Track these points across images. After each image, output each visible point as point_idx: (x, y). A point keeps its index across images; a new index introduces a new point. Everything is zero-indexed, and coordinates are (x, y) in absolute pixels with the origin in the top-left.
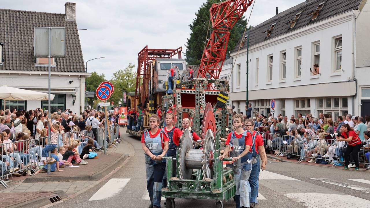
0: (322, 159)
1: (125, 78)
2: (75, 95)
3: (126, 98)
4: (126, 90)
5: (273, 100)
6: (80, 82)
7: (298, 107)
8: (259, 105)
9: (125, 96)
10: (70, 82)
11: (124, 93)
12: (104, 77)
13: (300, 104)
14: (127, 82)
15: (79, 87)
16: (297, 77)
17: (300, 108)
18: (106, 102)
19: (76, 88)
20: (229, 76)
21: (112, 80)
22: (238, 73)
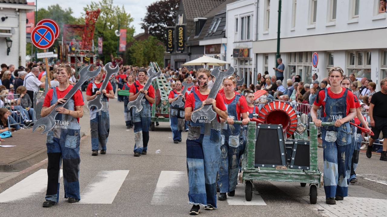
0: (379, 144)
1: (101, 15)
2: (11, 39)
3: (102, 47)
4: (103, 33)
5: (315, 53)
6: (19, 19)
7: (353, 64)
8: (295, 61)
9: (100, 44)
10: (3, 19)
11: (99, 39)
12: (72, 13)
13: (356, 61)
14: (104, 22)
15: (17, 26)
16: (353, 18)
17: (355, 66)
18: (47, 52)
19: (12, 28)
20: (253, 15)
21: (82, 18)
22: (266, 11)
